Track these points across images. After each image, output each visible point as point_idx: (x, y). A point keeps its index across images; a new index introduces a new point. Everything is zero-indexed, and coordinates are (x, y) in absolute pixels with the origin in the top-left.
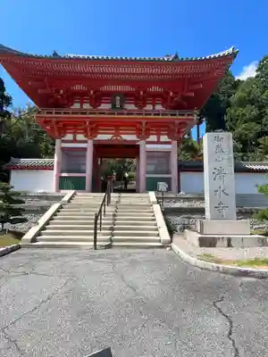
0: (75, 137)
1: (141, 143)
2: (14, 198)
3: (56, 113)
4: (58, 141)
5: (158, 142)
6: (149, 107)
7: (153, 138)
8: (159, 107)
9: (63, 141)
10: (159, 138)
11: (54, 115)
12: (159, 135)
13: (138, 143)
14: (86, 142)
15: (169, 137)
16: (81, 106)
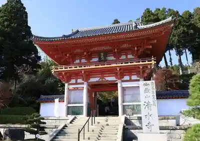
0: (76, 81)
1: (119, 82)
2: (42, 121)
3: (65, 68)
4: (66, 85)
5: (131, 80)
6: (123, 57)
7: (127, 78)
8: (130, 56)
9: (70, 84)
10: (130, 78)
11: (64, 69)
12: (130, 75)
13: (117, 82)
14: (83, 84)
15: (138, 77)
16: (80, 61)
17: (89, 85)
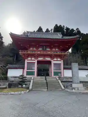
0: (31, 59)
3: (27, 52)
4: (26, 60)
5: (57, 61)
6: (54, 49)
8: (57, 50)
9: (28, 60)
12: (57, 58)
13: (51, 61)
14: (35, 60)
15: (60, 59)
17: (37, 61)
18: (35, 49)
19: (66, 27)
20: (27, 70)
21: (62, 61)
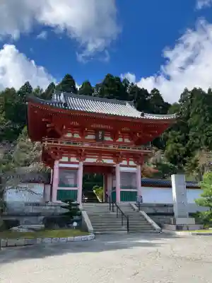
0: (69, 160)
1: (117, 166)
3: (61, 143)
5: (128, 166)
6: (120, 140)
7: (125, 162)
8: (127, 140)
9: (61, 162)
10: (128, 163)
12: (128, 161)
13: (115, 166)
14: (78, 163)
16: (73, 136)
17: (84, 166)
18: (76, 136)
19: (132, 84)
20: (59, 186)
21: (139, 167)
